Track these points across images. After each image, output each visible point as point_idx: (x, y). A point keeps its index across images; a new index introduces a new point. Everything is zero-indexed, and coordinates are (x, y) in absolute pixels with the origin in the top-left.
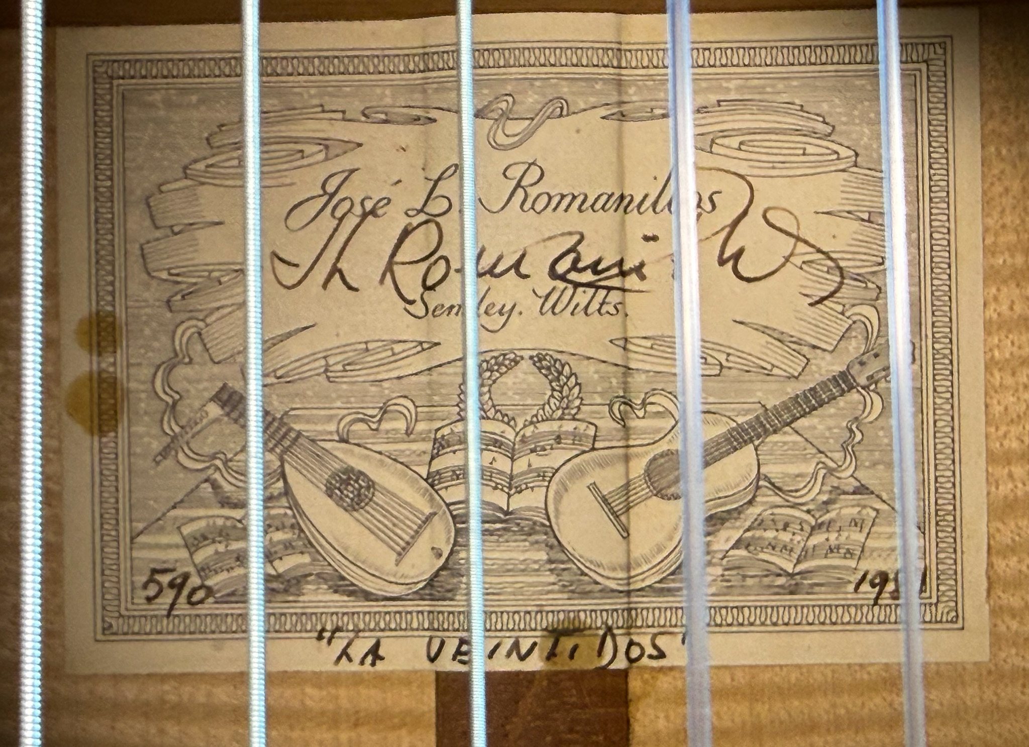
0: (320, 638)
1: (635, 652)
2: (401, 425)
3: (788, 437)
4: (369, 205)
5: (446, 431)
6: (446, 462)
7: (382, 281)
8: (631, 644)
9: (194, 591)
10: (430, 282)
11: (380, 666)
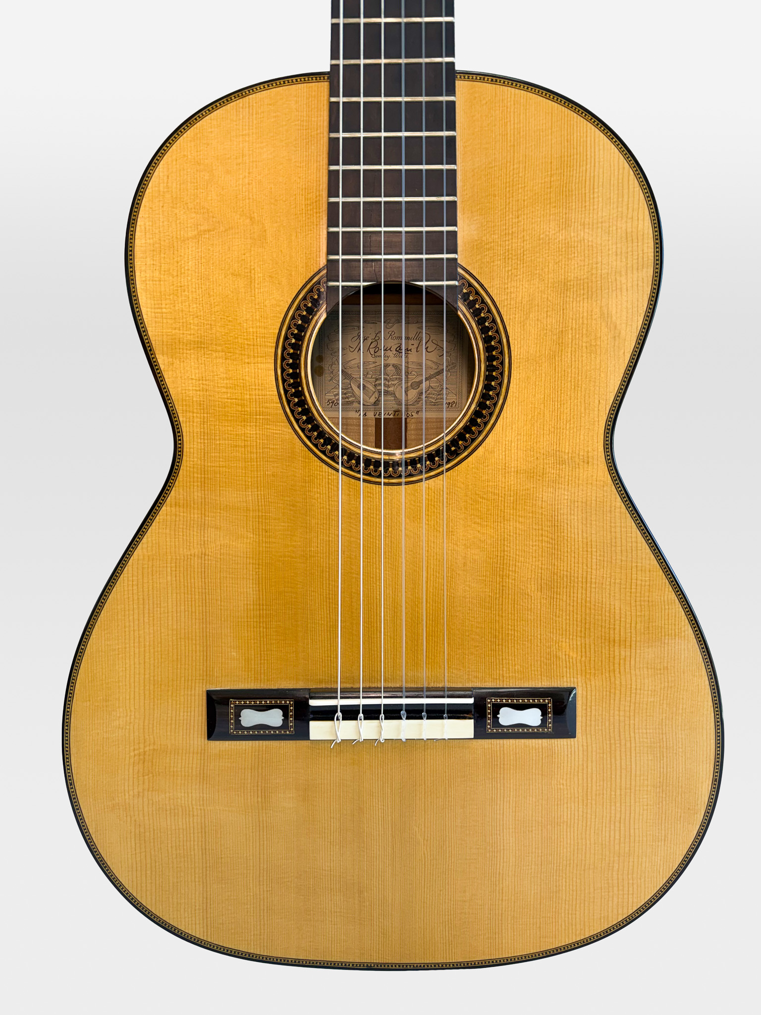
0: (357, 412)
2: (371, 376)
4: (366, 337)
5: (378, 377)
6: (378, 382)
7: (368, 351)
8: (408, 414)
10: (376, 351)
11: (367, 416)
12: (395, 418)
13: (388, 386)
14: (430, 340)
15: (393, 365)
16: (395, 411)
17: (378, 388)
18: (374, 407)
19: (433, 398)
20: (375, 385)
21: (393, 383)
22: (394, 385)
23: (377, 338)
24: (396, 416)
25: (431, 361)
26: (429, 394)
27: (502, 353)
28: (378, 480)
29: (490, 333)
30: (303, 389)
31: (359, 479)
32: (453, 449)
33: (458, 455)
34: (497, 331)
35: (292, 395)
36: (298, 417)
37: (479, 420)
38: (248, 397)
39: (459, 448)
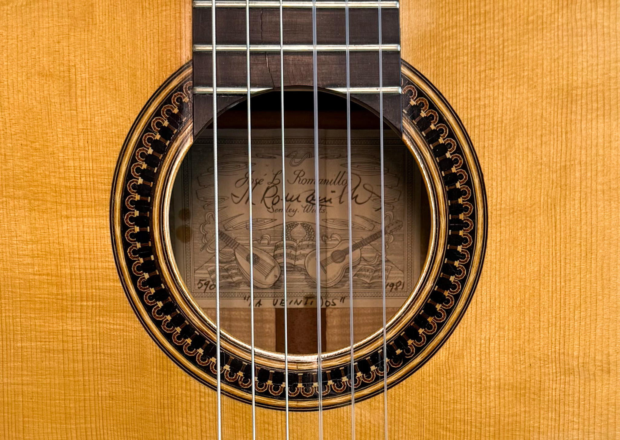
0: (245, 299)
1: (328, 304)
2: (266, 242)
3: (368, 247)
4: (258, 181)
5: (278, 243)
6: (278, 252)
7: (261, 202)
8: (327, 301)
9: (211, 286)
10: (274, 203)
11: (261, 306)
12: (306, 309)
13: (296, 258)
14: (361, 185)
15: (303, 225)
16: (307, 298)
17: (279, 261)
18: (273, 291)
19: (368, 277)
20: (275, 257)
21: (303, 252)
22: (304, 256)
23: (276, 182)
24: (309, 306)
25: (363, 217)
26: (361, 270)
27: (472, 200)
28: (280, 403)
29: (454, 170)
30: (156, 257)
31: (249, 402)
32: (398, 352)
33: (406, 361)
34: (465, 167)
35: (139, 268)
36: (149, 303)
37: (438, 307)
38: (68, 271)
39: (408, 351)
